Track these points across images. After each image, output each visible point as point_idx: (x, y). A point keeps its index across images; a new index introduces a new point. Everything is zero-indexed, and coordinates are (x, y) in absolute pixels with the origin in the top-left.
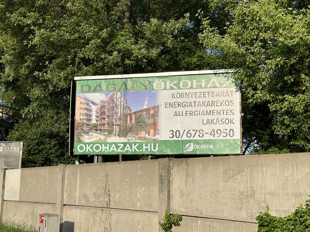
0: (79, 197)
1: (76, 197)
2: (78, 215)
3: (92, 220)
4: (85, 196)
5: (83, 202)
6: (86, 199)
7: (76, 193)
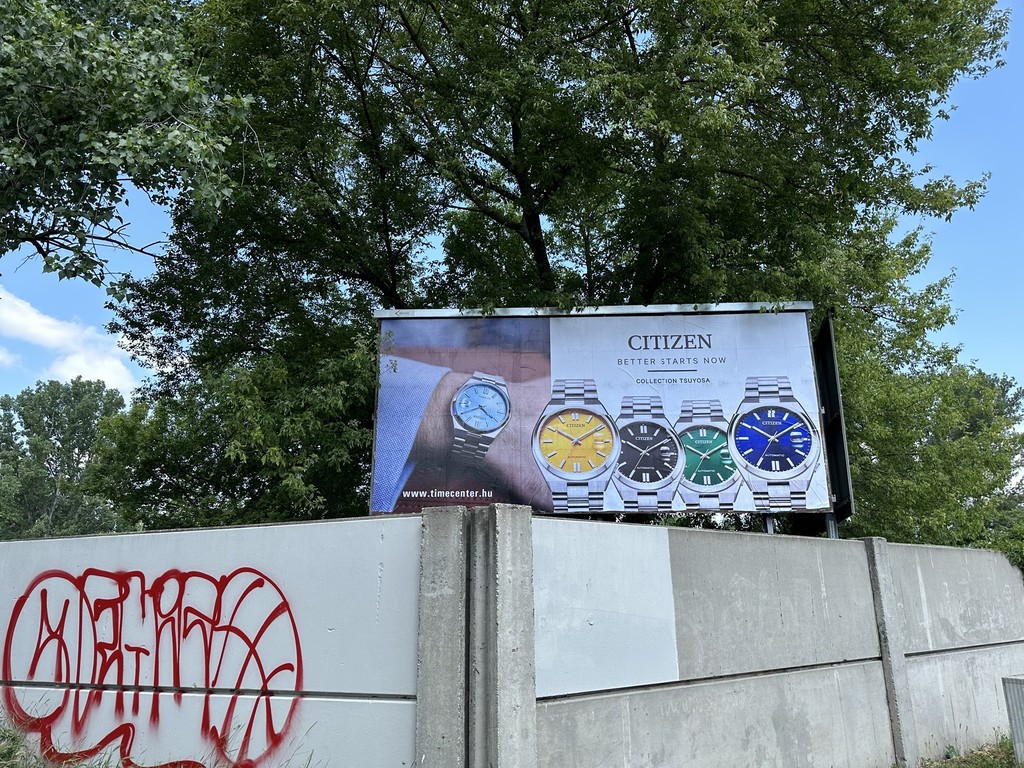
0: (933, 627)
1: (924, 629)
2: (940, 676)
3: (970, 678)
4: (945, 623)
6: (948, 631)
7: (922, 621)
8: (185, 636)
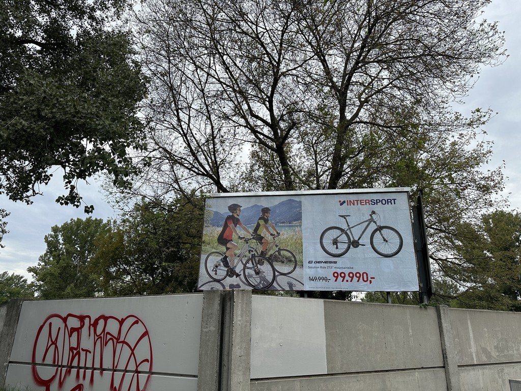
0: (477, 352)
1: (471, 353)
2: (481, 377)
4: (485, 350)
5: (484, 360)
6: (486, 354)
7: (470, 348)
8: (106, 345)
